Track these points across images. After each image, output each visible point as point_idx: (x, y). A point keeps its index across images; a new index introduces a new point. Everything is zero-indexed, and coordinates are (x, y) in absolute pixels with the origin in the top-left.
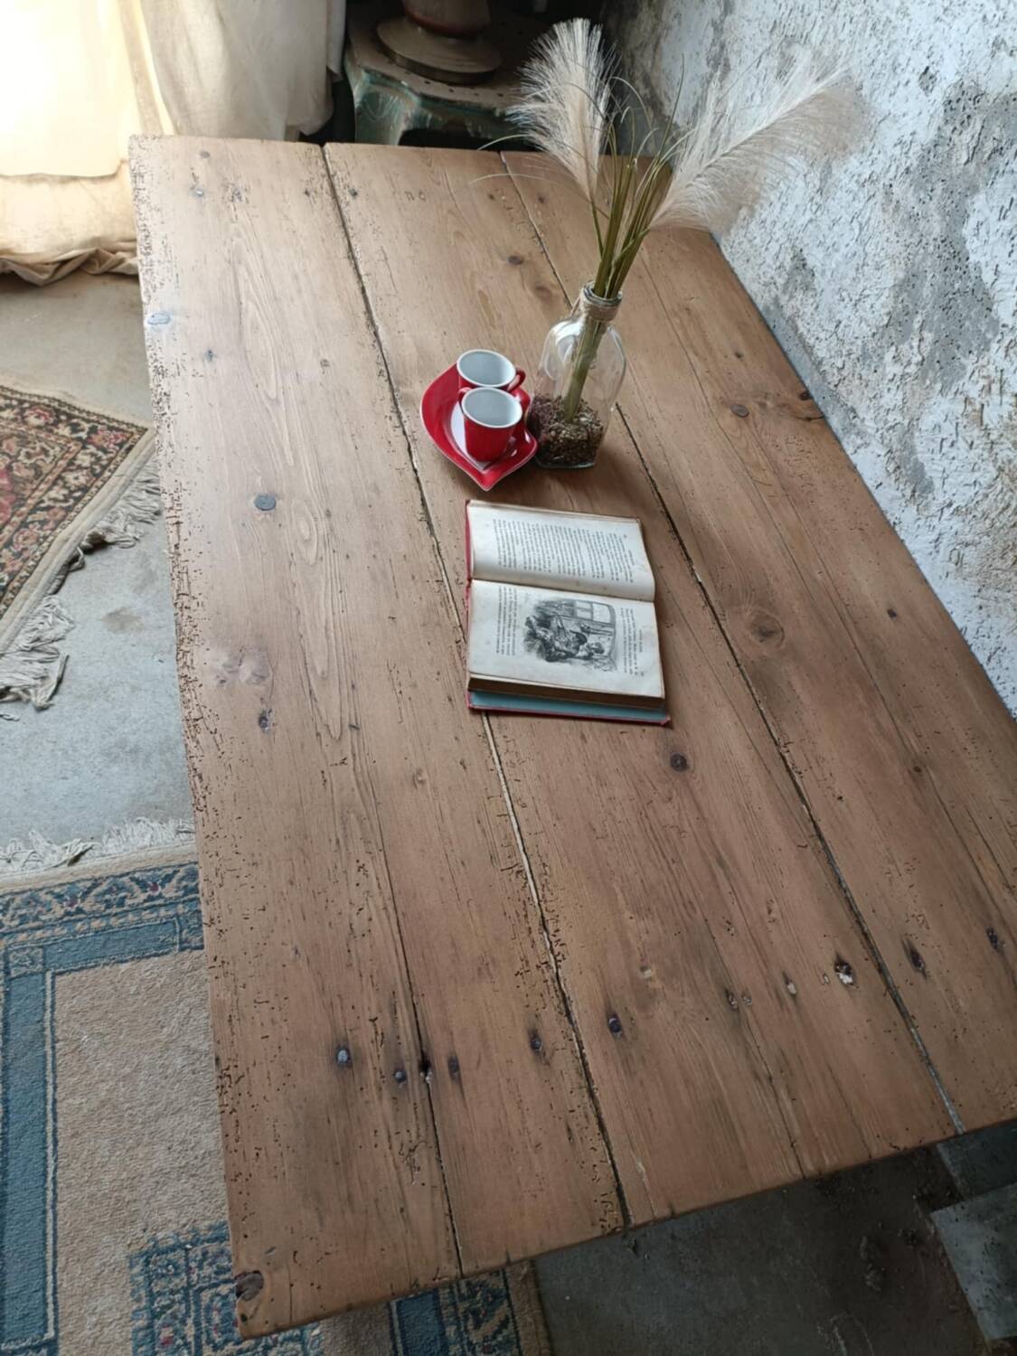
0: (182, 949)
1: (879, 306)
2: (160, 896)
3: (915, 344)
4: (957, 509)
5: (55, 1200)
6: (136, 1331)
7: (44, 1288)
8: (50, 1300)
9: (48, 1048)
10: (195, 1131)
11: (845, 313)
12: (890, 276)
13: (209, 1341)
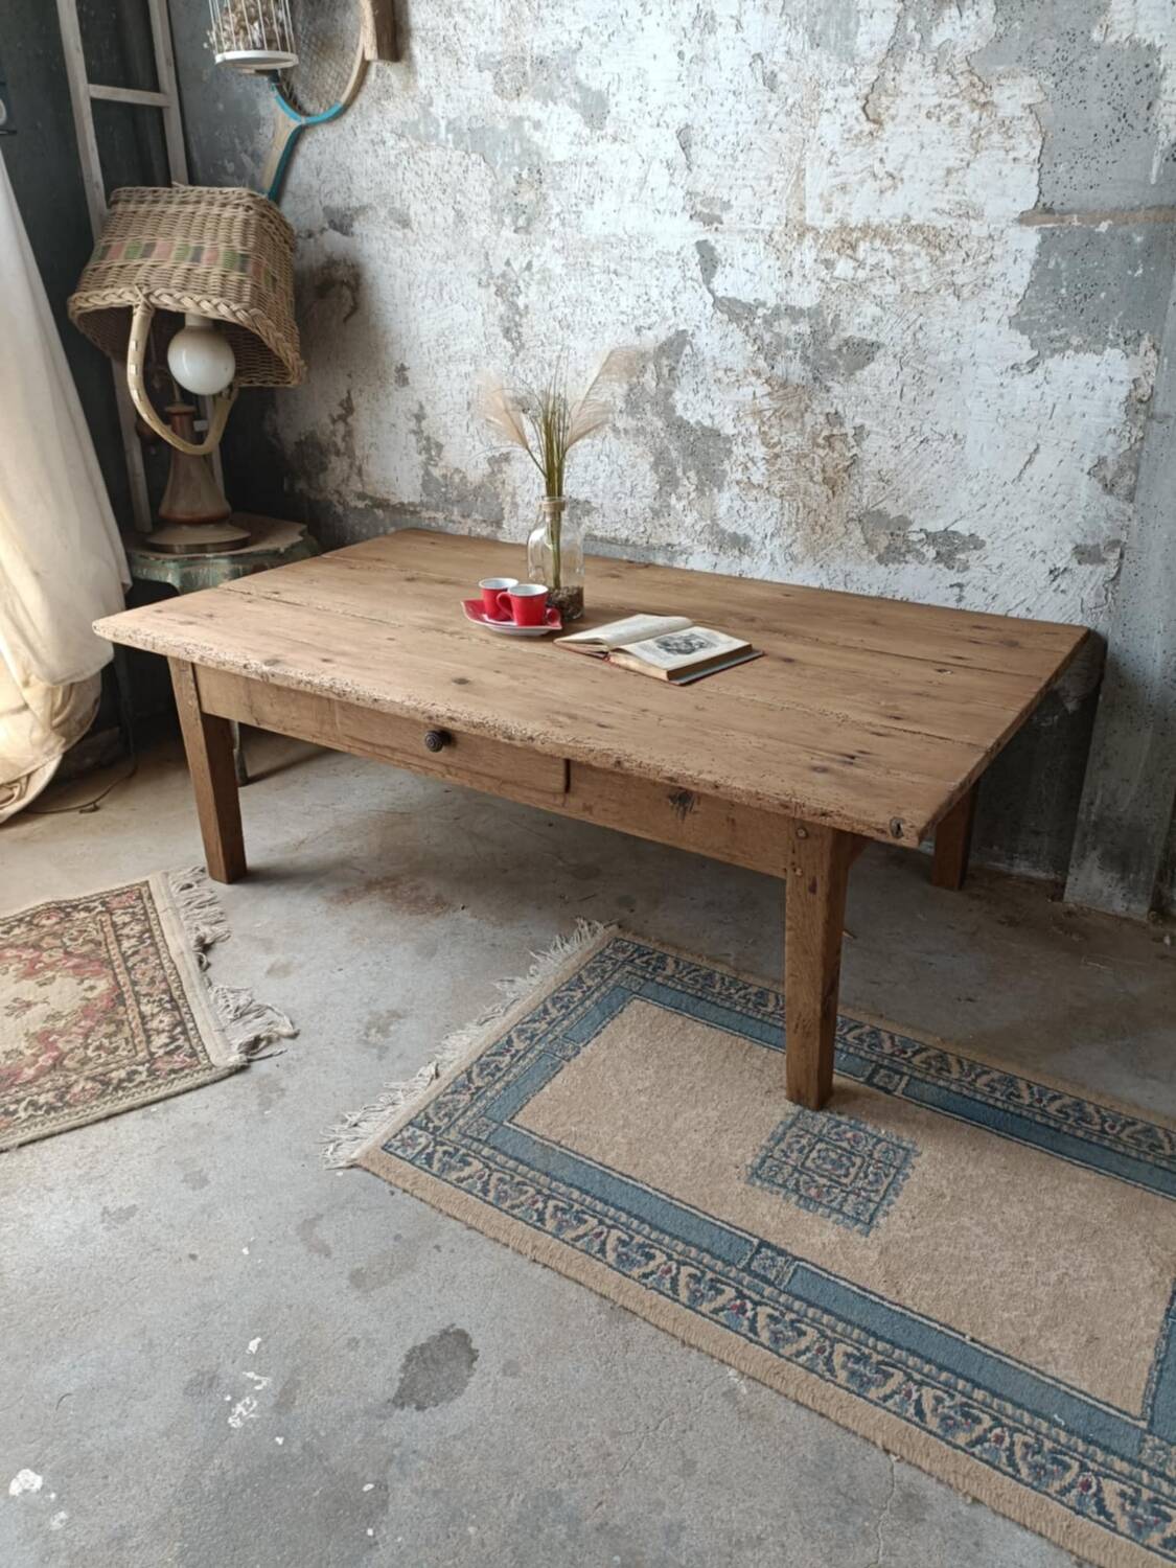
0: (569, 1060)
1: (649, 482)
2: (517, 1051)
3: (686, 482)
4: (772, 535)
5: (668, 1196)
6: (797, 1203)
7: (722, 1228)
8: (733, 1230)
9: (558, 1149)
10: (699, 1115)
11: (627, 503)
12: (645, 466)
13: (839, 1176)
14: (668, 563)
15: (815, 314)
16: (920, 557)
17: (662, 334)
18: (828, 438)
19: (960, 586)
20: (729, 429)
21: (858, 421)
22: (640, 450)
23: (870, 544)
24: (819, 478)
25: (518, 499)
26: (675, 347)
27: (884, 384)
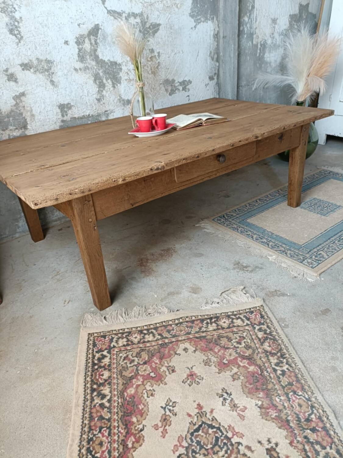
0: (274, 233)
3: (108, 85)
11: (86, 99)
14: (107, 119)
15: (141, 15)
16: (179, 90)
17: (90, 26)
18: (151, 58)
19: (188, 96)
20: (119, 61)
21: (158, 51)
22: (88, 76)
23: (166, 90)
24: (150, 72)
25: (34, 112)
26: (95, 31)
27: (163, 37)
